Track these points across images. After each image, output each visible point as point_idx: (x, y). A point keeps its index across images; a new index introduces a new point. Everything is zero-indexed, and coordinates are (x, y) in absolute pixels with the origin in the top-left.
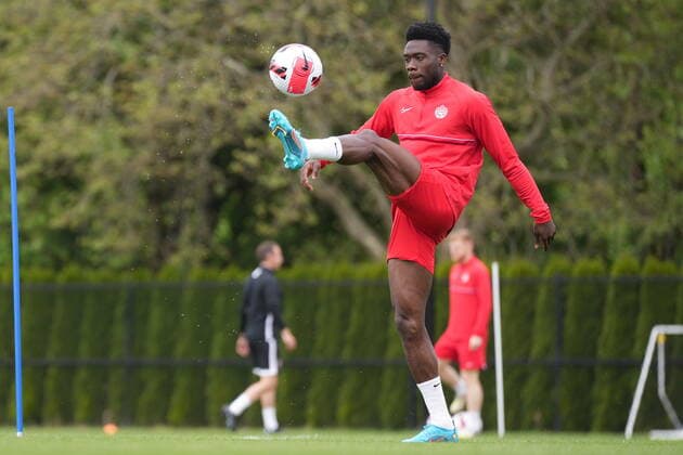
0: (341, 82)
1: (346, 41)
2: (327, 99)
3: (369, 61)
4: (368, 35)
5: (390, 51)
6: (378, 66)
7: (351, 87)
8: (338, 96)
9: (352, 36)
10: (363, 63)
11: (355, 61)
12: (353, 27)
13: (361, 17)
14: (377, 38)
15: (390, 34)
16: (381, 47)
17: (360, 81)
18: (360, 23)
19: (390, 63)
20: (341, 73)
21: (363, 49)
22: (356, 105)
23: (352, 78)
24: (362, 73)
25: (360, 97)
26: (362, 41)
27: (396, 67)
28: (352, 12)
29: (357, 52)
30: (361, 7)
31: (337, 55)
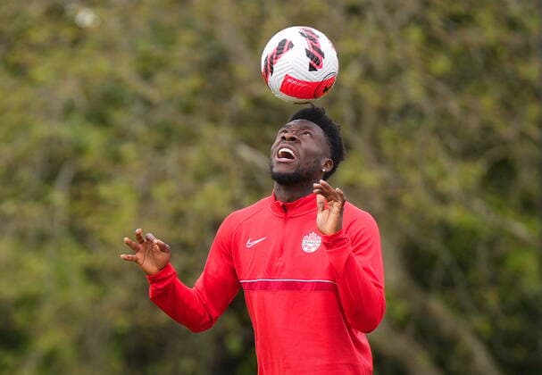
0: (414, 177)
1: (421, 116)
2: (393, 203)
3: (455, 144)
4: (454, 105)
5: (487, 129)
6: (468, 153)
7: (430, 185)
8: (408, 200)
9: (428, 108)
10: (447, 148)
11: (435, 145)
12: (431, 93)
13: (443, 78)
14: (467, 110)
15: (487, 104)
16: (473, 124)
17: (443, 175)
18: (441, 88)
19: (488, 146)
20: (413, 163)
21: (446, 127)
22: (437, 212)
23: (431, 170)
24: (445, 162)
25: (443, 199)
26: (445, 114)
27: (497, 153)
28: (426, 70)
29: (438, 132)
30: (441, 64)
31: (407, 136)
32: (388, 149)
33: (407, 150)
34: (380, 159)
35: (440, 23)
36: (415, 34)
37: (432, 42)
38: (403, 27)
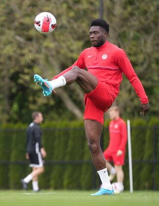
0: (64, 45)
1: (66, 28)
2: (58, 52)
3: (75, 36)
4: (75, 25)
5: (84, 32)
6: (79, 39)
7: (68, 47)
8: (63, 51)
9: (68, 26)
10: (73, 37)
11: (70, 37)
12: (69, 22)
13: (73, 18)
14: (79, 27)
15: (84, 25)
16: (80, 31)
17: (72, 45)
18: (72, 21)
19: (84, 37)
20: (64, 41)
21: (73, 32)
22: (70, 55)
23: (69, 43)
24: (72, 41)
25: (72, 51)
26: (72, 28)
27: (87, 39)
28: (68, 16)
29: (71, 33)
30: (72, 14)
31: (62, 34)
32: (57, 37)
33: (62, 38)
34: (55, 40)
35: (72, 3)
36: (65, 6)
37: (69, 8)
38: (61, 4)
